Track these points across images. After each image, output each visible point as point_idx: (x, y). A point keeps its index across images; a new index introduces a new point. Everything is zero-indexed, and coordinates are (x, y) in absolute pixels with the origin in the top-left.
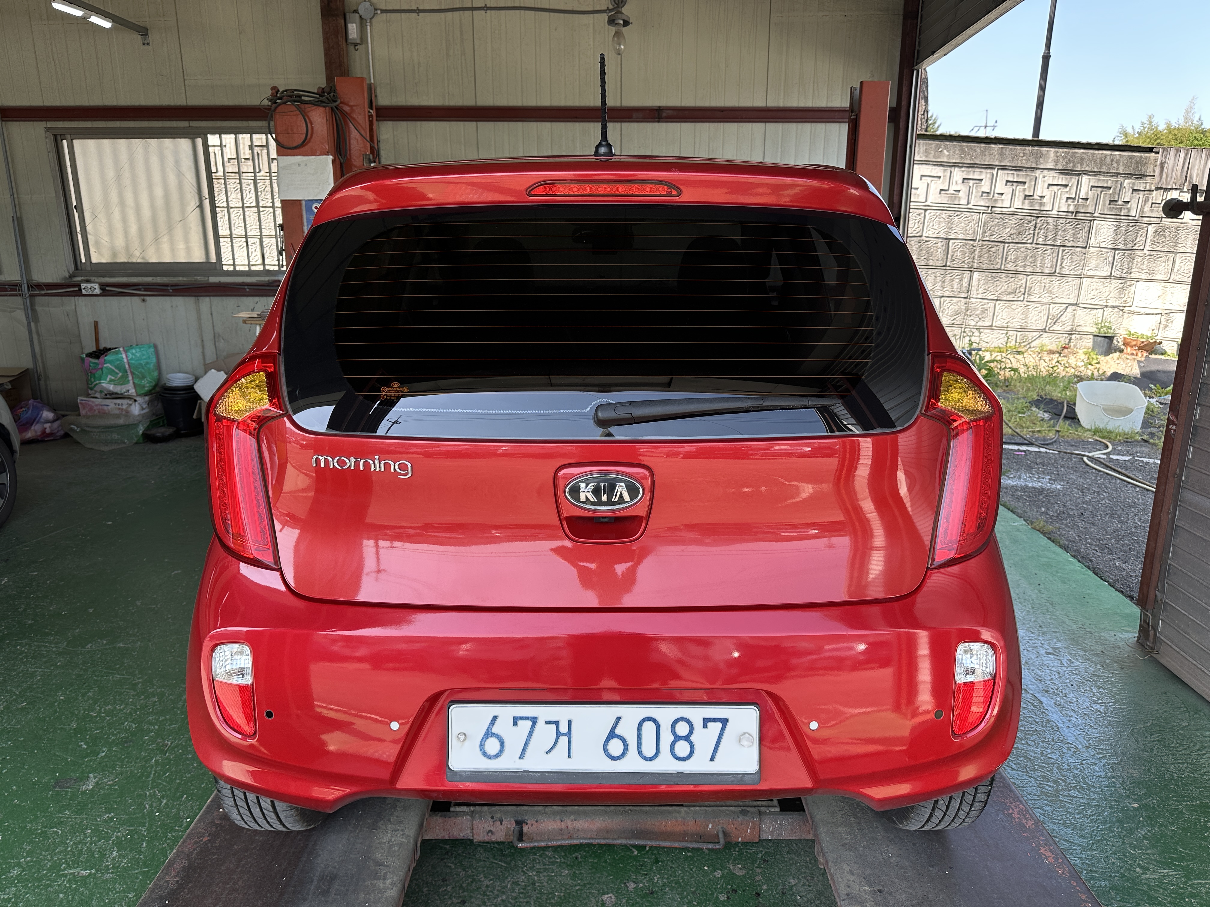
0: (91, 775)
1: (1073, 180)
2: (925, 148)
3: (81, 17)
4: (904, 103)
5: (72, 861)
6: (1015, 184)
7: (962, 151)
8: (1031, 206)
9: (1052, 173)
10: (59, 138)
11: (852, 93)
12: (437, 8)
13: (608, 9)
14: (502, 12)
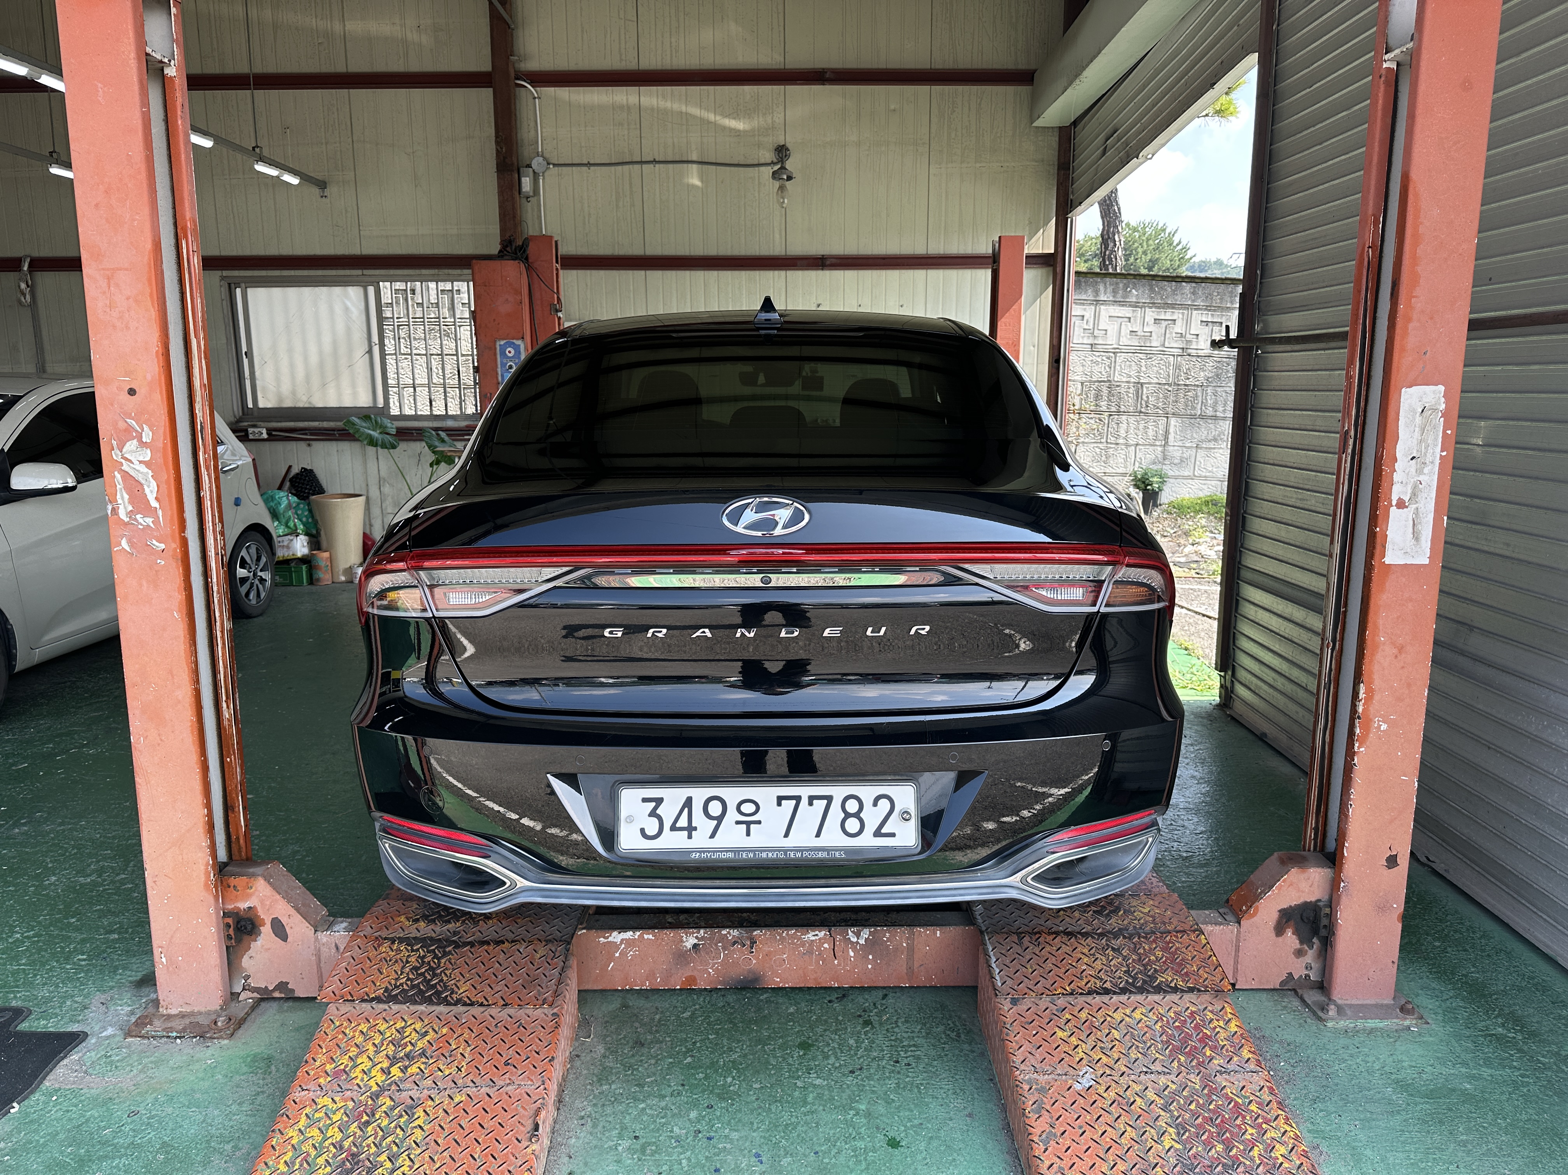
2: (1112, 287)
4: (1060, 249)
7: (1152, 290)
10: (233, 286)
11: (994, 246)
12: (608, 162)
13: (773, 163)
14: (671, 166)
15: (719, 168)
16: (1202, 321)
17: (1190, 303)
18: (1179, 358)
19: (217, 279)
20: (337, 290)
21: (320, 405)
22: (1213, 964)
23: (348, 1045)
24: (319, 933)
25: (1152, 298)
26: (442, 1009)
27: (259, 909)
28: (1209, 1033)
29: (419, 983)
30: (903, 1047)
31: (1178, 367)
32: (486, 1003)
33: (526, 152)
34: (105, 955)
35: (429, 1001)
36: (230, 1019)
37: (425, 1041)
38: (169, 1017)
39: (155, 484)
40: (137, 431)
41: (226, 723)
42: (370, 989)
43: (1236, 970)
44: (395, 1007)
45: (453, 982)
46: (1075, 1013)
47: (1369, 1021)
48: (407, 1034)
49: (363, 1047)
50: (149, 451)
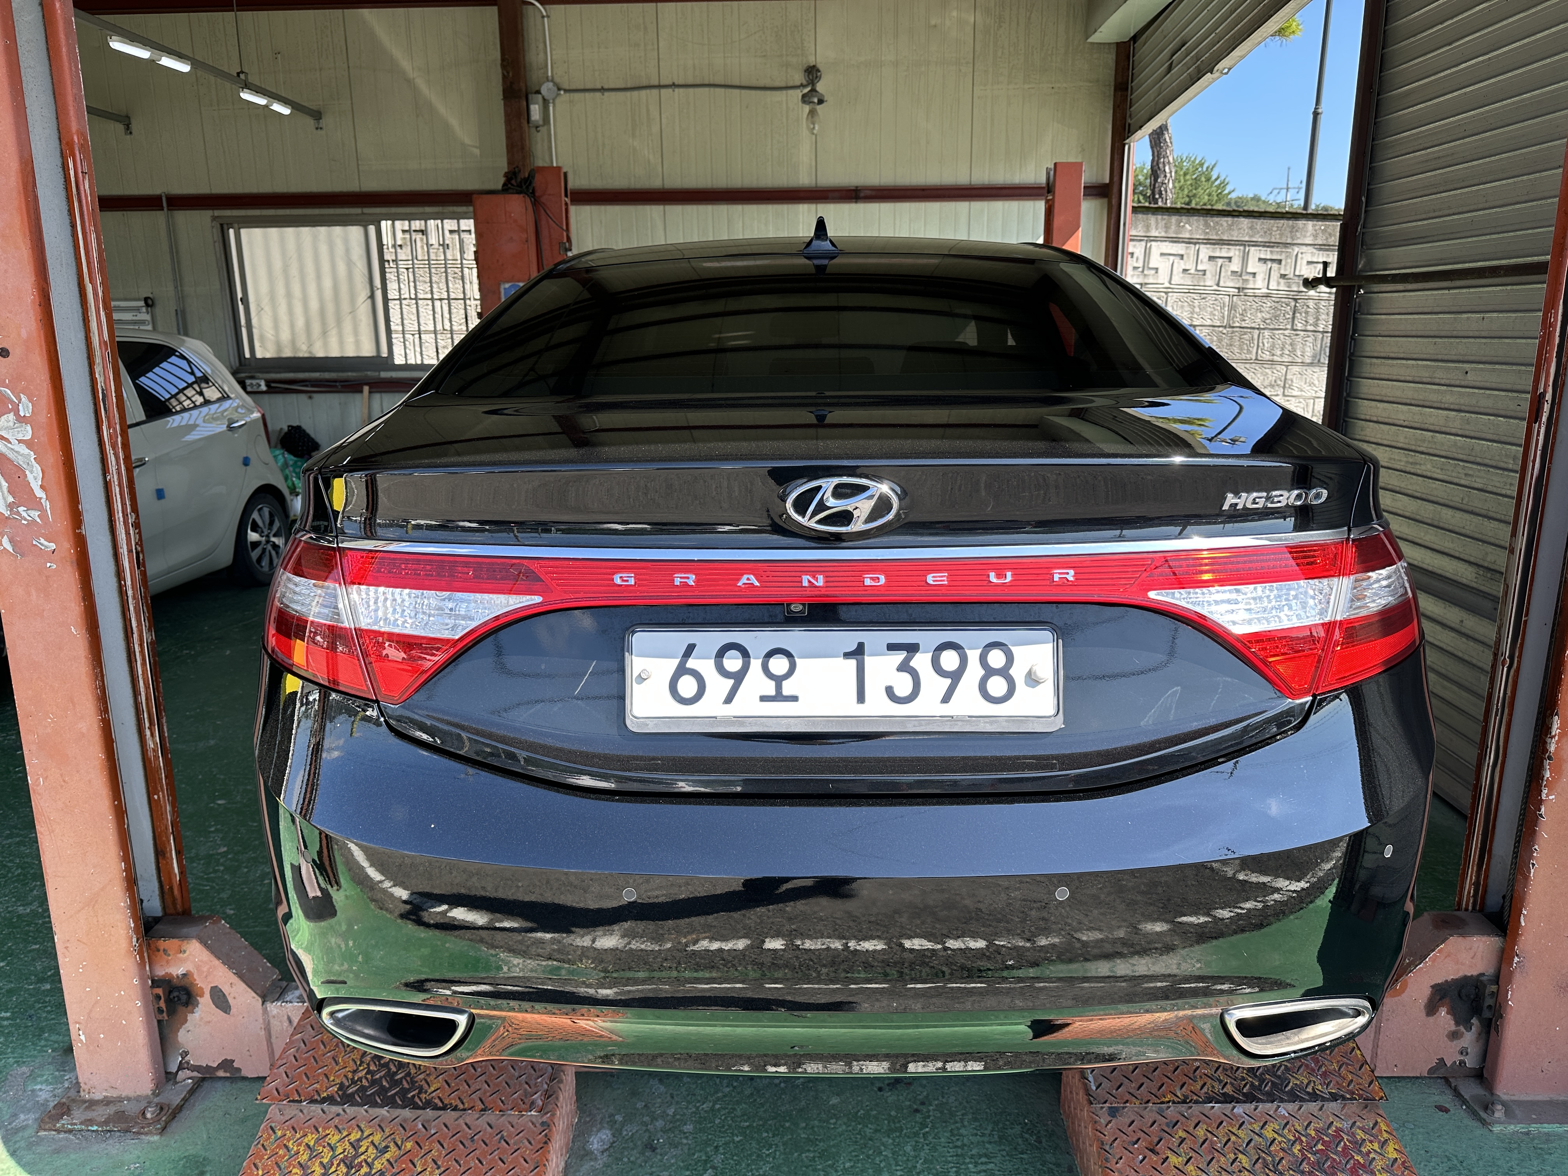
2: (1164, 222)
3: (264, 106)
4: (1116, 179)
6: (1268, 262)
7: (1207, 225)
8: (1289, 287)
10: (226, 227)
11: (1048, 174)
12: (623, 86)
13: (802, 86)
14: (691, 90)
15: (743, 91)
16: (1260, 259)
17: (1247, 239)
18: (1235, 298)
19: (209, 220)
20: (337, 230)
21: (320, 354)
22: (1358, 1061)
23: (290, 1164)
24: (268, 1004)
25: (1207, 233)
26: (407, 1113)
27: (195, 977)
28: (1362, 1161)
29: (381, 1078)
30: (972, 1157)
31: (1232, 307)
32: (461, 1106)
33: (535, 76)
34: (32, 1012)
35: (390, 1102)
36: (162, 1109)
37: (384, 1160)
38: (92, 1104)
39: (39, 469)
40: (12, 402)
41: (151, 754)
42: (321, 1086)
43: (1375, 1055)
44: (351, 1110)
45: (422, 1076)
46: (1191, 1129)
47: (1545, 1125)
48: (362, 1150)
49: (309, 1168)
50: (29, 428)
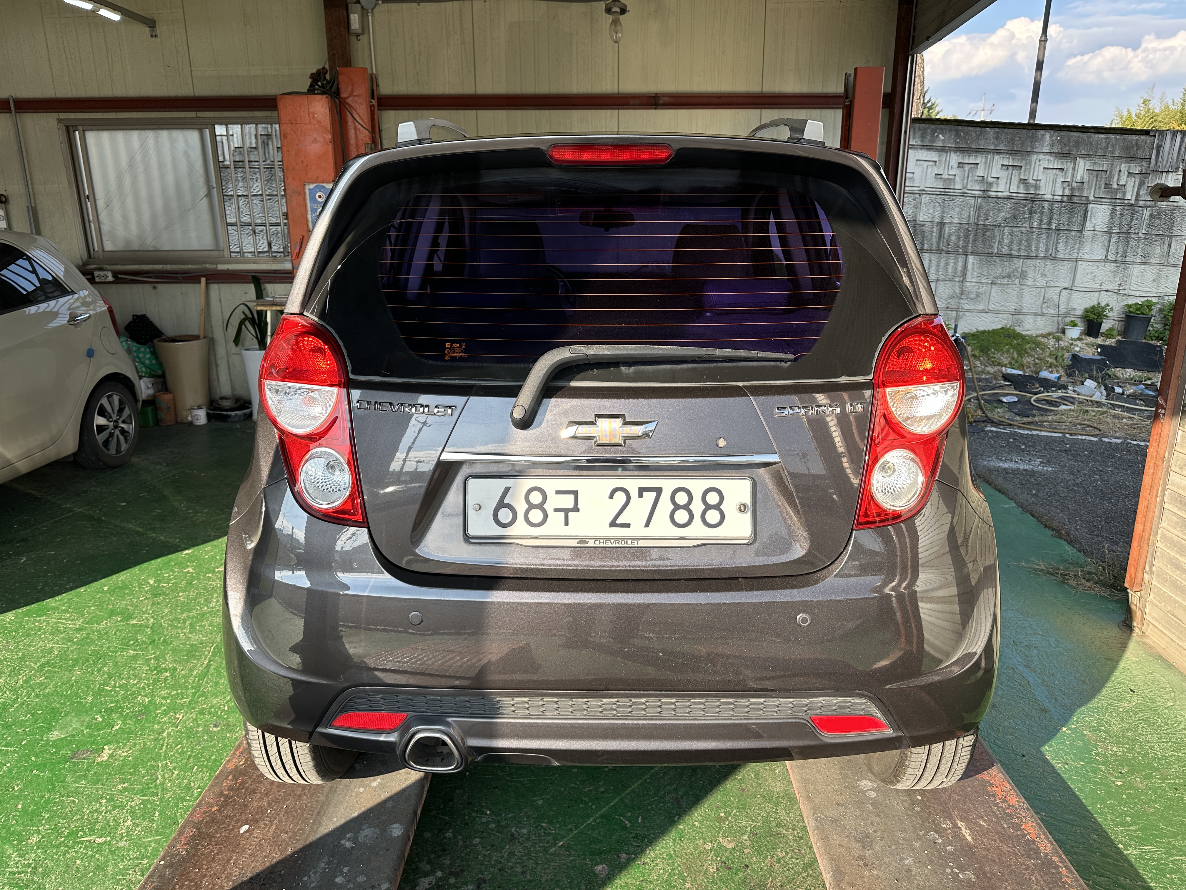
0: (105, 747)
1: (1069, 163)
2: (920, 132)
3: (91, 10)
4: (899, 89)
5: (88, 828)
6: (1010, 168)
7: (958, 135)
8: (1027, 190)
9: (1047, 157)
10: (71, 129)
11: (847, 82)
14: (501, 2)
16: (1003, 165)
17: (992, 148)
18: (979, 200)
19: (55, 122)
21: (166, 247)
25: (957, 143)
31: (979, 208)
